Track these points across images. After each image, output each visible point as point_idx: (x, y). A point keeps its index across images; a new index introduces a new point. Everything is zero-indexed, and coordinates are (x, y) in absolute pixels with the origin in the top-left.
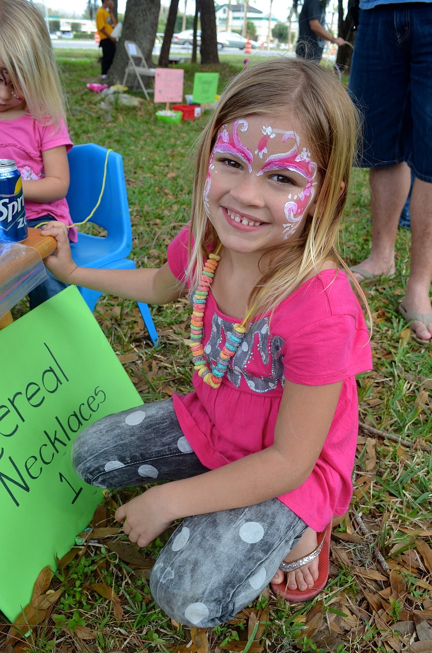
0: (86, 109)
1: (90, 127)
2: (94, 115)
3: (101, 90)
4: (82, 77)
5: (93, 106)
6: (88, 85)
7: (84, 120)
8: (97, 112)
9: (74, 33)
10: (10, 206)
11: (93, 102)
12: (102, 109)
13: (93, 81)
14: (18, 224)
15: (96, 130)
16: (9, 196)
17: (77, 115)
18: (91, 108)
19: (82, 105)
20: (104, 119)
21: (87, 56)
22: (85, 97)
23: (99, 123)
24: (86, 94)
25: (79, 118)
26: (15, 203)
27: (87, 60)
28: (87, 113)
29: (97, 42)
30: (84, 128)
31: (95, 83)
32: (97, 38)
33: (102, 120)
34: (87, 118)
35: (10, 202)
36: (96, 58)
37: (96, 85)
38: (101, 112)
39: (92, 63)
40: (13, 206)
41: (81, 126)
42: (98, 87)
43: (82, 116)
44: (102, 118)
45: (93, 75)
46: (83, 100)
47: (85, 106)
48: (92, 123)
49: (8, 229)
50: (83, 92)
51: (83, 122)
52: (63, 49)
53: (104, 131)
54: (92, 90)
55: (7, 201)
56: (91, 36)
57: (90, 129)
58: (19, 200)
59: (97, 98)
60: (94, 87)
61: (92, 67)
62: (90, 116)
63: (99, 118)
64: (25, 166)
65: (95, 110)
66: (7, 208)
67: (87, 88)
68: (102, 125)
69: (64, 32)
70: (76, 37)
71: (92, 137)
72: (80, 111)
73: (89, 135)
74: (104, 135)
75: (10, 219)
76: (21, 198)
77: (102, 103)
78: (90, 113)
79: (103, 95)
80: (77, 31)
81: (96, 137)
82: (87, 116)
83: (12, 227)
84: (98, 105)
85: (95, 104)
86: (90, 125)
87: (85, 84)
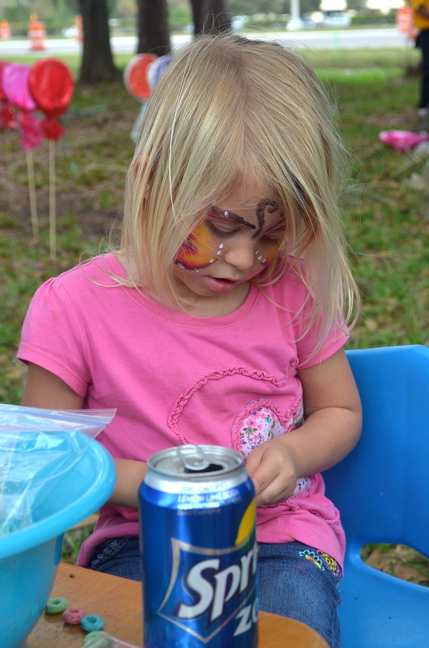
0: (375, 190)
1: (386, 233)
2: (394, 204)
3: (413, 146)
4: (367, 113)
5: (394, 185)
6: (383, 135)
7: (371, 217)
8: (402, 198)
9: (352, 13)
10: (221, 578)
11: (393, 174)
12: (412, 191)
13: (393, 122)
14: (236, 623)
15: (399, 242)
16: (218, 552)
17: (355, 206)
18: (389, 189)
19: (369, 181)
20: (418, 213)
21: (379, 63)
22: (374, 163)
23: (406, 225)
24: (377, 155)
25: (359, 211)
26: (234, 569)
27: (380, 74)
28: (378, 201)
29: (403, 30)
30: (370, 237)
31: (399, 128)
32: (404, 22)
33: (413, 217)
34: (378, 214)
35: (222, 568)
36: (399, 65)
37: (400, 135)
38: (410, 198)
39: (390, 80)
40: (230, 578)
41: (364, 232)
42: (406, 140)
43: (367, 209)
44: (413, 211)
45: (393, 109)
46: (370, 170)
47: (375, 183)
48: (391, 225)
49: (211, 637)
50: (370, 151)
51: (368, 223)
52: (327, 52)
53: (419, 243)
54: (390, 146)
55: (214, 564)
56: (391, 19)
57: (385, 239)
58: (245, 561)
59: (404, 164)
60: (396, 140)
61: (389, 88)
62: (385, 206)
63: (406, 212)
64: (260, 409)
65: (398, 194)
66: (213, 583)
67: (379, 141)
68: (414, 230)
69: (329, 14)
70: (357, 23)
71: (389, 259)
72: (363, 197)
73: (383, 254)
74: (418, 256)
75: (217, 612)
76: (250, 554)
77: (415, 177)
78: (385, 200)
79: (416, 157)
80: (358, 8)
81: (398, 260)
82: (377, 207)
83: (222, 631)
84: (406, 182)
85: (398, 179)
86: (385, 230)
87: (376, 130)
